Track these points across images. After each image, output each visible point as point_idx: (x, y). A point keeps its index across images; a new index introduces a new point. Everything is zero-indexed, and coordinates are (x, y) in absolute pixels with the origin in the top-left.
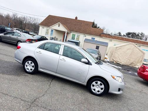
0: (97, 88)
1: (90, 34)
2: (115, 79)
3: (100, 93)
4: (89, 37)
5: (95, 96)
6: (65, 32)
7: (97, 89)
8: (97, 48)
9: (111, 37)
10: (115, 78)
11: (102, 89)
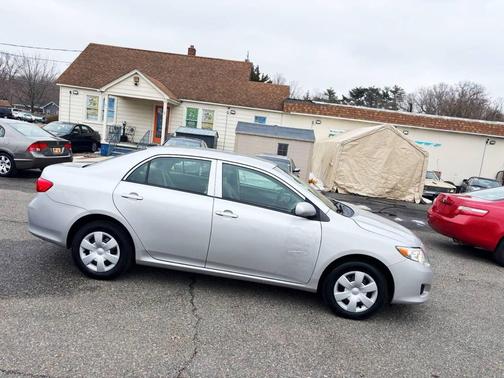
0: (356, 293)
2: (409, 258)
3: (364, 309)
4: (248, 116)
6: (162, 103)
7: (354, 299)
8: (283, 150)
9: (318, 109)
10: (409, 253)
11: (369, 295)
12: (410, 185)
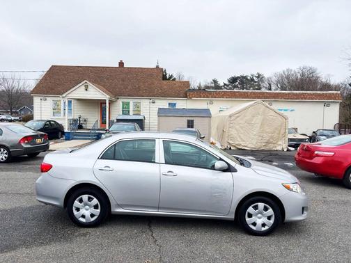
0: (260, 218)
1: (164, 95)
2: (292, 190)
3: (267, 228)
4: (163, 103)
6: (105, 100)
8: (190, 124)
9: (210, 94)
10: (291, 187)
11: (269, 218)
12: (278, 139)
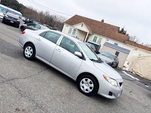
3: (88, 92)
4: (112, 42)
5: (82, 94)
6: (87, 33)
7: (86, 87)
8: (117, 54)
9: (137, 45)
10: (107, 79)
11: (91, 88)
